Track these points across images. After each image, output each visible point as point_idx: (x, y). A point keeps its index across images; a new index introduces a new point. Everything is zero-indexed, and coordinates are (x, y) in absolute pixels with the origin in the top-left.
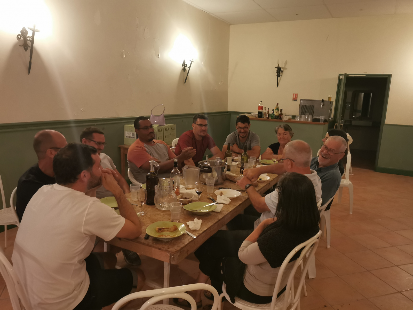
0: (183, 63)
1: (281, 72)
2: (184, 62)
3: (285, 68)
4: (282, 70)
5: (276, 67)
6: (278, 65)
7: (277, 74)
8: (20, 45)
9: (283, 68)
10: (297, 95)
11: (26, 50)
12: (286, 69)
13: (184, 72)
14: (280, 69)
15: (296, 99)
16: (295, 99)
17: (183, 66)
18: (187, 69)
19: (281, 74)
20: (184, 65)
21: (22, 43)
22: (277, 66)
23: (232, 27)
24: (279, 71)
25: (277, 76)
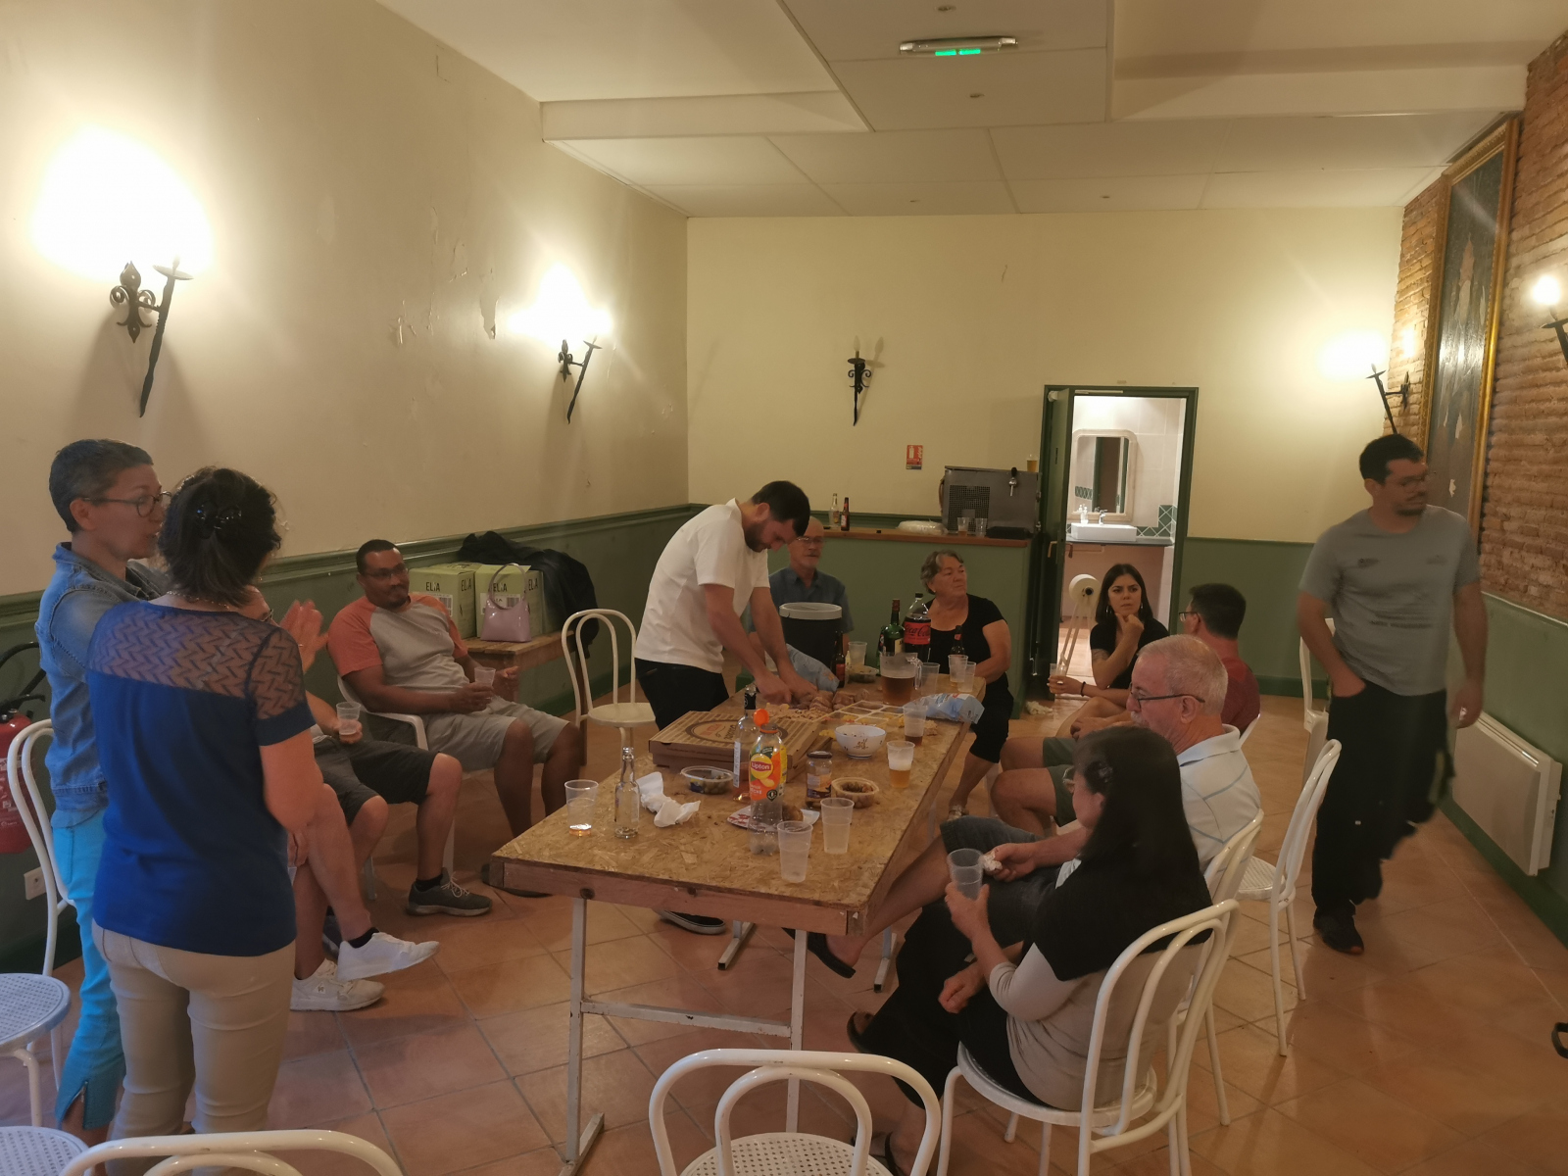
0: (561, 350)
1: (864, 375)
2: (565, 347)
3: (876, 364)
4: (867, 367)
5: (850, 361)
6: (858, 353)
7: (852, 381)
8: (118, 323)
9: (871, 363)
10: (920, 449)
11: (134, 335)
12: (881, 366)
13: (565, 379)
14: (863, 366)
15: (918, 463)
16: (915, 464)
17: (562, 362)
18: (575, 370)
19: (865, 383)
20: (566, 358)
21: (123, 316)
22: (854, 357)
23: (693, 225)
24: (859, 370)
25: (854, 389)
